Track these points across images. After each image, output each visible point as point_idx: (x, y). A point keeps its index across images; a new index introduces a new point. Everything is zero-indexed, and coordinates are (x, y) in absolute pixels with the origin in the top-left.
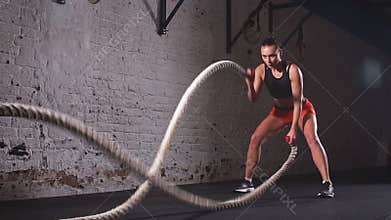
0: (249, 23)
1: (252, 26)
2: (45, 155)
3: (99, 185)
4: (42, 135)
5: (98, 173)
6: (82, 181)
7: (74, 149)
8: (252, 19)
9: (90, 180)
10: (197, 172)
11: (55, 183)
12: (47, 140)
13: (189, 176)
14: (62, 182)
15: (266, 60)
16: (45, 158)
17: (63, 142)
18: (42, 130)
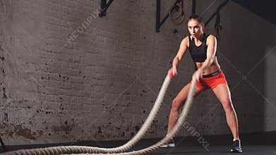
0: (175, 8)
1: (177, 10)
2: (6, 112)
3: (48, 138)
4: (5, 96)
5: (47, 128)
6: (34, 133)
7: (29, 108)
8: (177, 4)
9: (41, 133)
10: (128, 130)
11: (14, 135)
12: (9, 100)
13: (121, 134)
14: (19, 134)
15: (191, 31)
16: (6, 115)
17: (20, 102)
18: (4, 91)
